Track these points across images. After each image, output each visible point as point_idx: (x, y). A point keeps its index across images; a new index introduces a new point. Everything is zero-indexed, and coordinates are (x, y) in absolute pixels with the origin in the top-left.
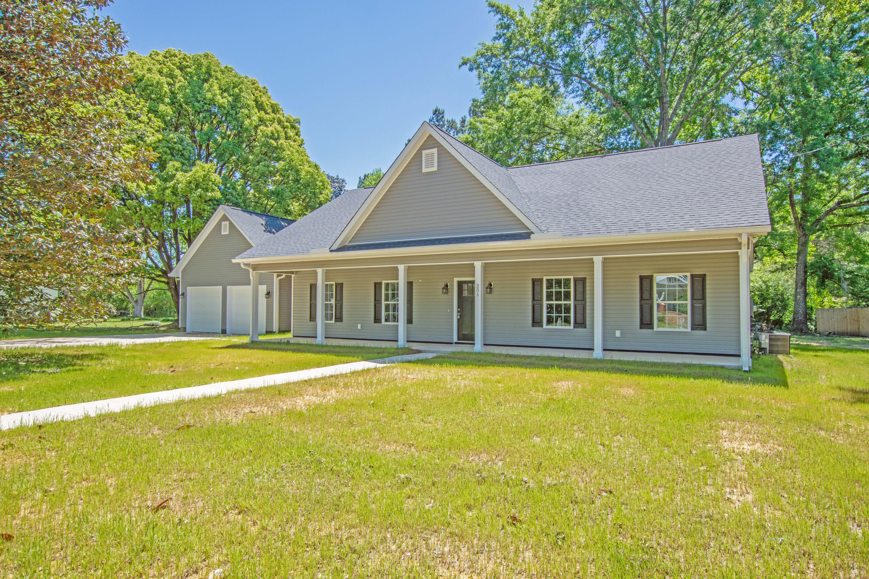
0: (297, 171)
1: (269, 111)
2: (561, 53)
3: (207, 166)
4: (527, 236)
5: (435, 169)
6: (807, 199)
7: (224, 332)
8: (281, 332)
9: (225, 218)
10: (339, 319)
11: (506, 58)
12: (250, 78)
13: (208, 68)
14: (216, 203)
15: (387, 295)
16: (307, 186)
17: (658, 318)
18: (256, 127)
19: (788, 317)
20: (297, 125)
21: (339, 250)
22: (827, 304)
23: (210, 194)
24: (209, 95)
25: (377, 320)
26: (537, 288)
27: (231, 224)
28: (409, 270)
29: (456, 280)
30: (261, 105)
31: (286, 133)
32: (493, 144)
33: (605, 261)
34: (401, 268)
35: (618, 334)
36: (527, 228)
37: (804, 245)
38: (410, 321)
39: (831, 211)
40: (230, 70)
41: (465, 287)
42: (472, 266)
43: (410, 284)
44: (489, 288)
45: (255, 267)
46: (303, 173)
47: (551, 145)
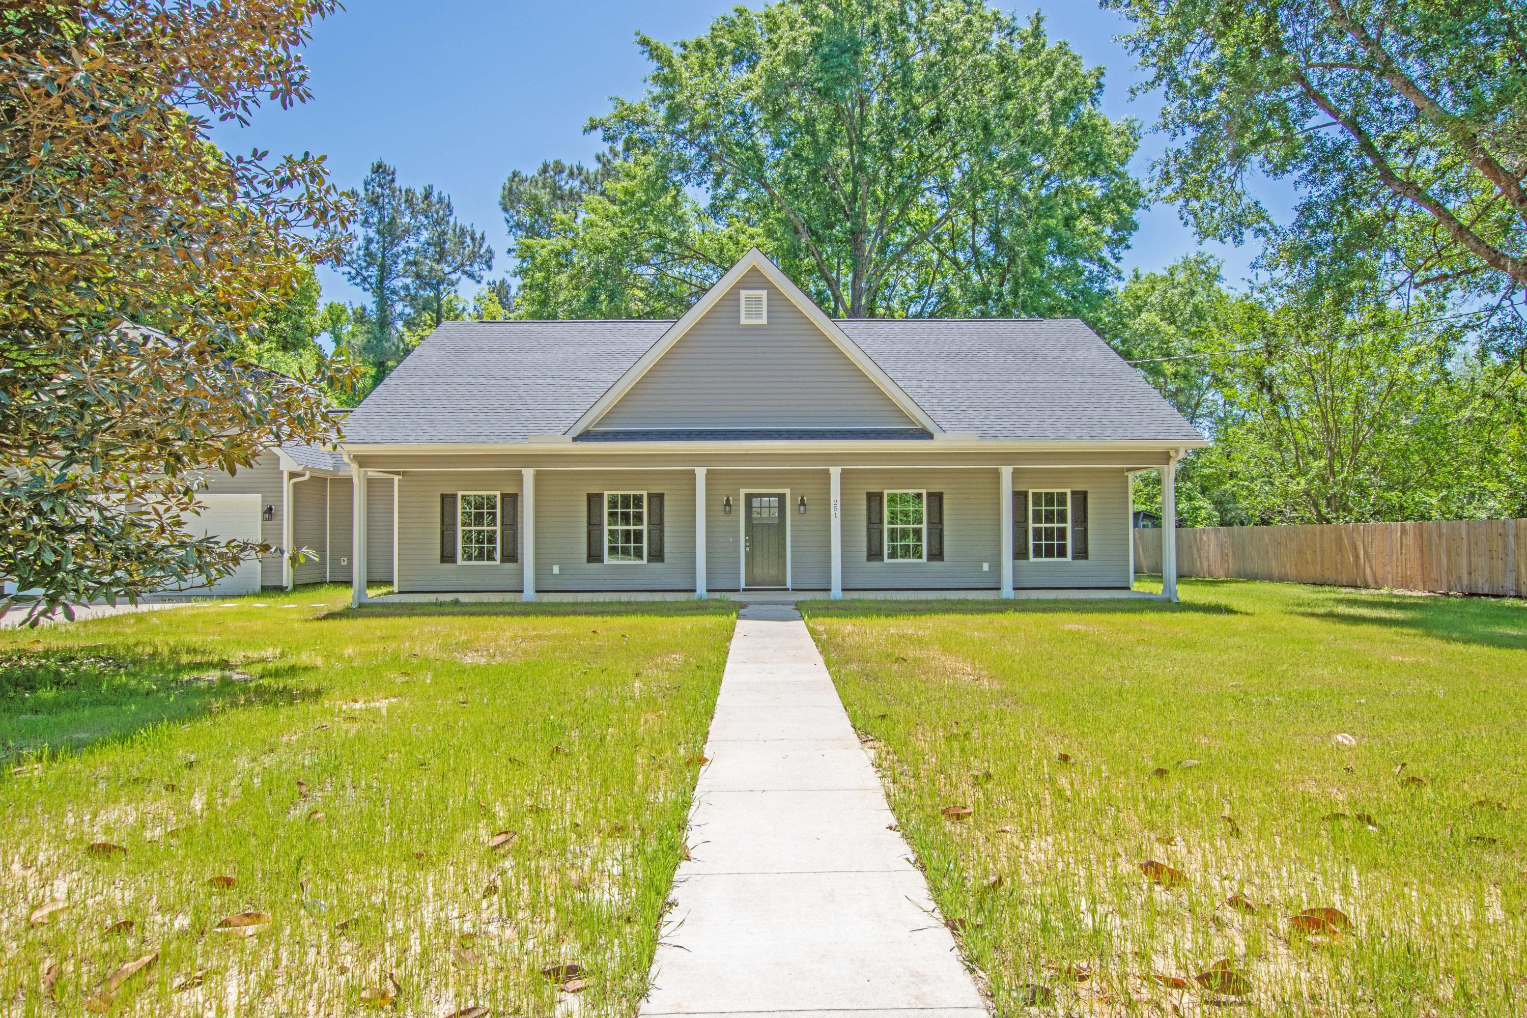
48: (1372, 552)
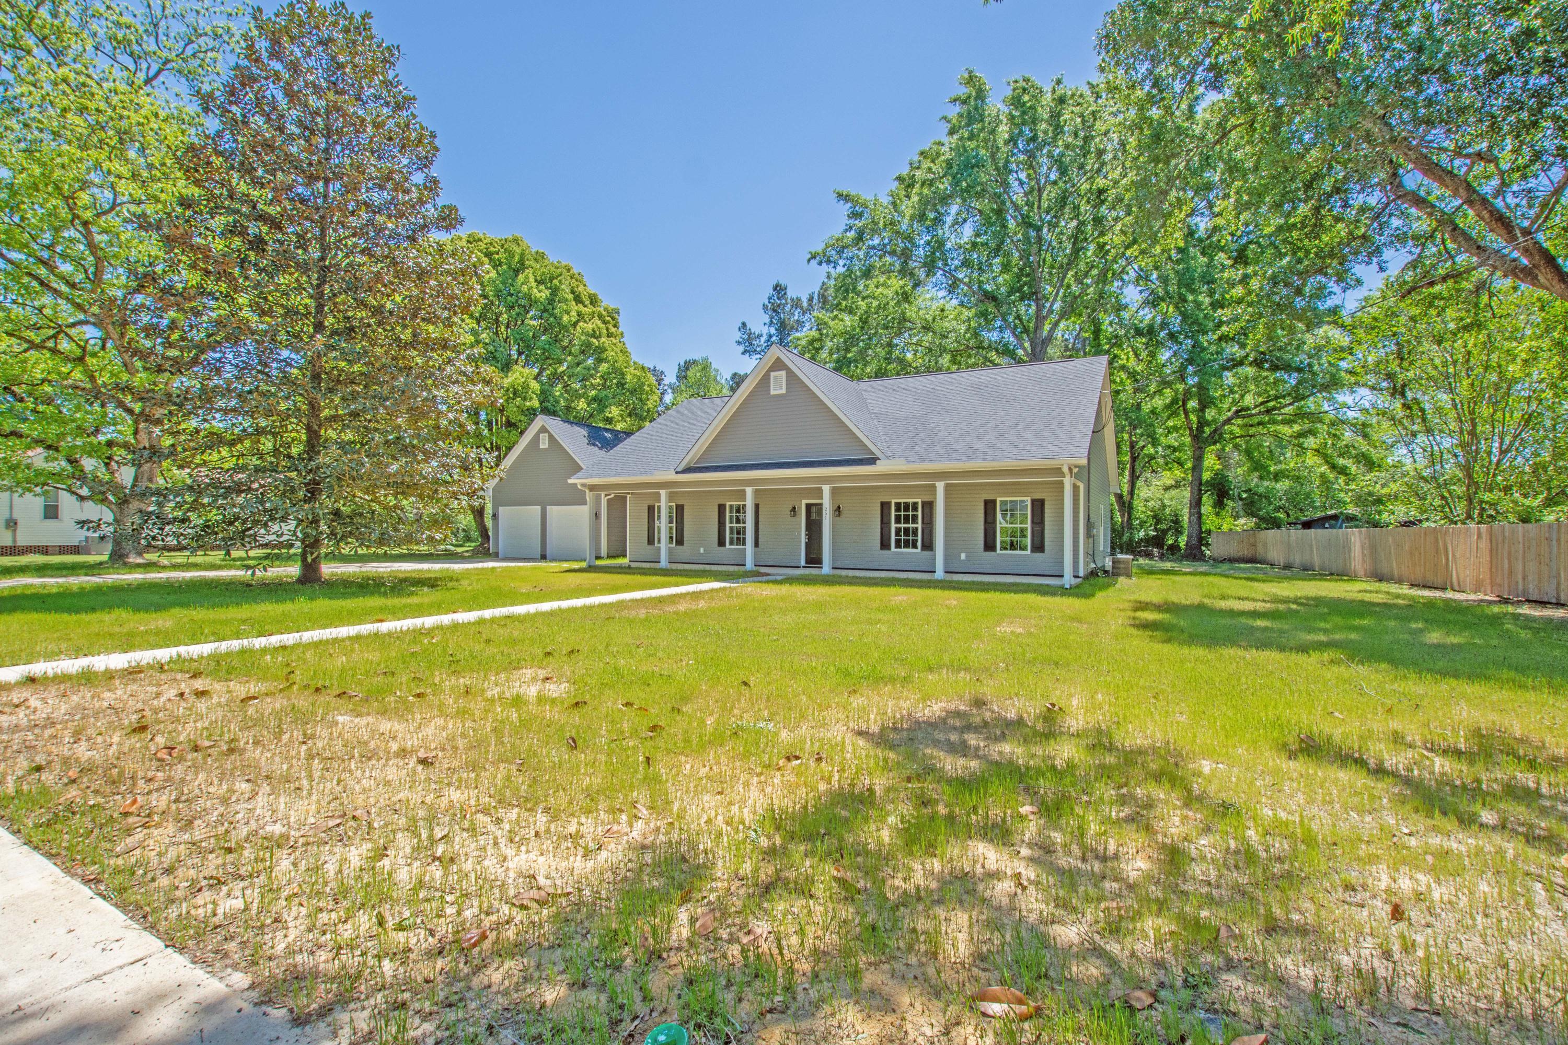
0: (623, 375)
1: (587, 302)
2: (922, 242)
3: (526, 371)
4: (872, 461)
5: (783, 391)
6: (1203, 407)
7: (543, 557)
8: (610, 556)
9: (543, 430)
10: (680, 542)
11: (859, 249)
12: (564, 263)
13: (522, 255)
14: (532, 413)
15: (731, 518)
16: (633, 392)
17: (1002, 542)
18: (575, 325)
19: (1183, 541)
20: (616, 316)
21: (685, 471)
22: (1225, 527)
23: (528, 404)
24: (525, 289)
25: (721, 543)
26: (885, 511)
27: (551, 436)
28: (757, 493)
29: (804, 502)
30: (578, 296)
31: (607, 329)
32: (845, 342)
33: (948, 488)
34: (749, 491)
35: (963, 556)
36: (873, 453)
37: (1198, 459)
38: (757, 544)
39: (1228, 421)
40: (543, 256)
41: (814, 509)
42: (820, 490)
43: (757, 506)
44: (838, 511)
45: (592, 488)
46: (629, 378)
47: (914, 341)
48: (1458, 555)
